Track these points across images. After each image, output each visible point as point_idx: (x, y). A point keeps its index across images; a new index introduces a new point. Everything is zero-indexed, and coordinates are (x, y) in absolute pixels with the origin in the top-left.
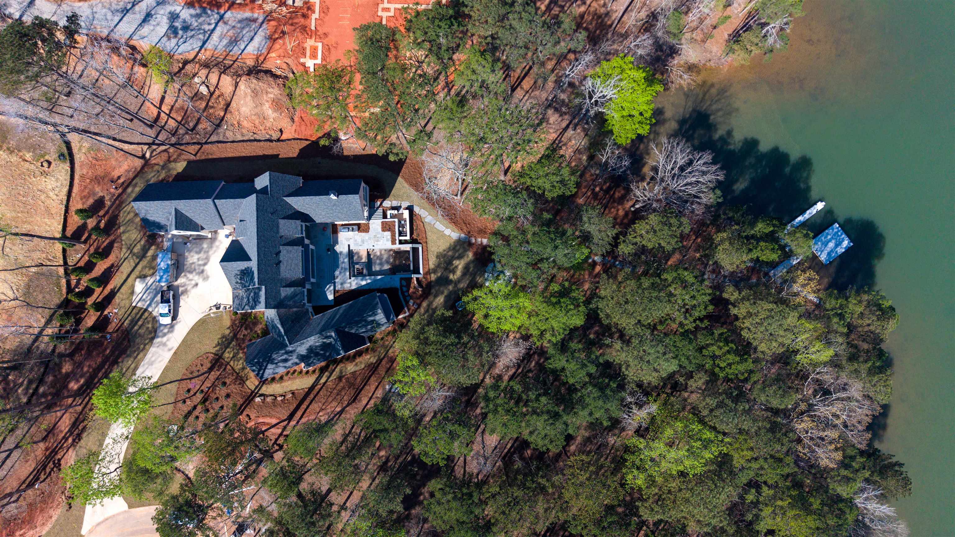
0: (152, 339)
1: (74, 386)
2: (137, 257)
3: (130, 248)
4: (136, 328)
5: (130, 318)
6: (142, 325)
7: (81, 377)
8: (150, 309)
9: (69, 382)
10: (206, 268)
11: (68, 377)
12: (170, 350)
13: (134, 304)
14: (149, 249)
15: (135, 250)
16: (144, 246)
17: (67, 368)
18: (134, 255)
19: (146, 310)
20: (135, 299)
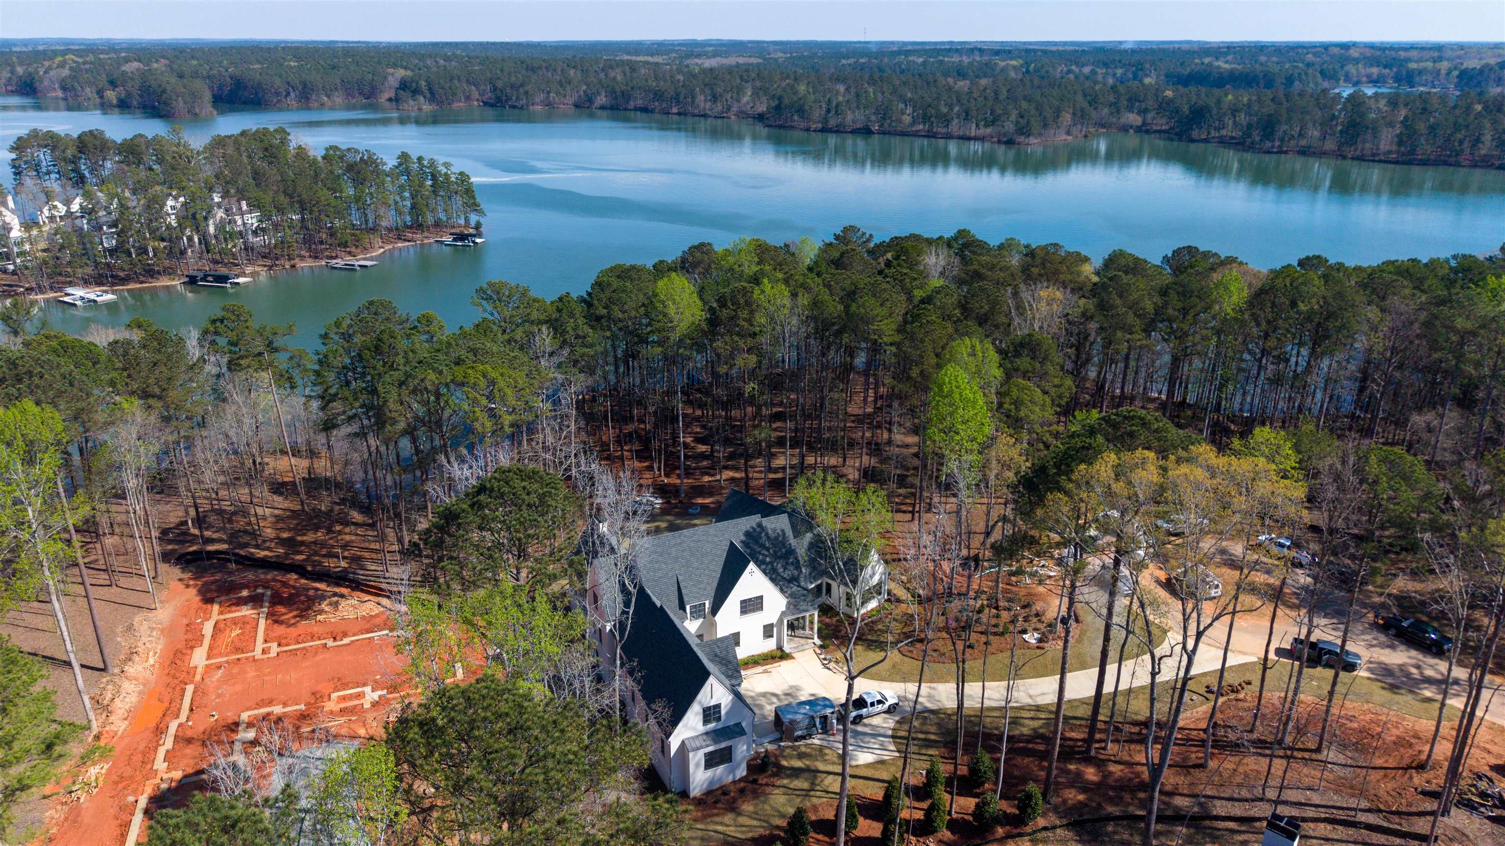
0: (932, 712)
1: (1091, 774)
2: (815, 777)
3: (806, 794)
4: (933, 737)
5: (924, 751)
6: (922, 732)
7: (1069, 772)
8: (890, 733)
9: (1093, 783)
10: (779, 692)
11: (1086, 787)
12: (934, 689)
13: (897, 754)
14: (793, 769)
15: (806, 785)
16: (788, 776)
17: (1074, 796)
18: (813, 784)
19: (893, 737)
20: (886, 756)
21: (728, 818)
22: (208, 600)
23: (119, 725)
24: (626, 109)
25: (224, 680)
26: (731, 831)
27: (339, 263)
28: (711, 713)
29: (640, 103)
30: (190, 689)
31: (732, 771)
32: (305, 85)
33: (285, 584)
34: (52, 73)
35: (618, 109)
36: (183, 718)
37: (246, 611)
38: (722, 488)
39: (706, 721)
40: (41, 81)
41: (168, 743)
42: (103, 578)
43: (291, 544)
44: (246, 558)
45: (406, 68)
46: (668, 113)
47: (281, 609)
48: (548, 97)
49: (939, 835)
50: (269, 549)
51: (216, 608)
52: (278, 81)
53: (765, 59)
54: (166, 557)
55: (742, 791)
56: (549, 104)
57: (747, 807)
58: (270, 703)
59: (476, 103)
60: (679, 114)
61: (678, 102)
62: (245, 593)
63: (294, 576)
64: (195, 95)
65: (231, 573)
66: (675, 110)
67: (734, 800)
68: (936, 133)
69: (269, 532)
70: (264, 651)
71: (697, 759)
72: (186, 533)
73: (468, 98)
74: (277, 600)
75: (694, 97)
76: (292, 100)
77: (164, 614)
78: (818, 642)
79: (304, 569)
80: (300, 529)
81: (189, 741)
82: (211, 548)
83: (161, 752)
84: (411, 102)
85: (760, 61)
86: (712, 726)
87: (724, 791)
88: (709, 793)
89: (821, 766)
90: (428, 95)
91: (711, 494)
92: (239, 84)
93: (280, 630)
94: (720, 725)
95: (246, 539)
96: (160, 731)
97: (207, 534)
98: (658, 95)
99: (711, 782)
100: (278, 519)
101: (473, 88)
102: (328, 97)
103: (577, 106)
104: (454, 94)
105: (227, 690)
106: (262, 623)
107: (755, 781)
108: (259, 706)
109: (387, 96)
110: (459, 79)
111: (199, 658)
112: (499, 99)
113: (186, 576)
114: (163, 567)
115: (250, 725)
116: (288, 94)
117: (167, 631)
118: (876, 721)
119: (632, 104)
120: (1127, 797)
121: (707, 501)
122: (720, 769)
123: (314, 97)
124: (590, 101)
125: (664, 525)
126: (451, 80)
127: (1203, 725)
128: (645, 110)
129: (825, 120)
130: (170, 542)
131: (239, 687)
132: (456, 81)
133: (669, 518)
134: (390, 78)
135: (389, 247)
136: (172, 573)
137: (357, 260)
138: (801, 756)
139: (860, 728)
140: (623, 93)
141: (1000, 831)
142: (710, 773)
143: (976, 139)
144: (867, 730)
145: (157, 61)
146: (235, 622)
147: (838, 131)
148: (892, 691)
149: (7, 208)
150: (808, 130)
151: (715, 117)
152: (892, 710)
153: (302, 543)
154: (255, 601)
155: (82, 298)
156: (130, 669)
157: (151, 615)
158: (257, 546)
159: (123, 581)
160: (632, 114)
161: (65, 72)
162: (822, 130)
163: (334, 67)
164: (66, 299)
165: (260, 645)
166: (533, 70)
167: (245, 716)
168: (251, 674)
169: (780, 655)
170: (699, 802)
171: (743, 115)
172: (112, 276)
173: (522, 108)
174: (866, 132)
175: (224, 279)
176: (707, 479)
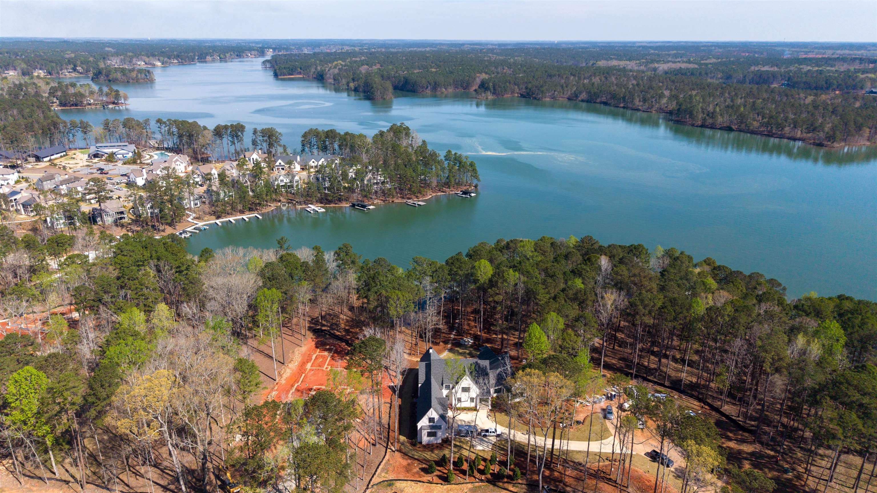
0: (513, 441)
5: (499, 451)
6: (504, 446)
13: (490, 450)
14: (455, 445)
16: (453, 446)
19: (493, 444)
20: (487, 449)
21: (429, 453)
22: (317, 347)
23: (283, 382)
24: (595, 102)
25: (313, 375)
26: (428, 457)
27: (410, 202)
28: (431, 420)
29: (604, 99)
30: (304, 375)
31: (437, 440)
32: (435, 83)
33: (340, 346)
34: (331, 71)
35: (591, 102)
36: (299, 384)
37: (326, 353)
38: (497, 341)
39: (430, 422)
40: (326, 74)
41: (294, 390)
42: (290, 333)
43: (347, 331)
44: (332, 334)
45: (486, 73)
46: (618, 107)
47: (336, 355)
48: (554, 94)
49: (487, 476)
50: (340, 332)
51: (318, 350)
52: (424, 81)
53: (700, 64)
54: (310, 329)
55: (437, 447)
56: (553, 98)
57: (436, 452)
58: (322, 385)
59: (516, 95)
60: (624, 107)
61: (624, 101)
62: (328, 347)
63: (344, 344)
64: (385, 89)
65: (326, 339)
66: (622, 105)
67: (434, 449)
68: (774, 134)
69: (343, 326)
70: (326, 368)
71: (425, 433)
72: (318, 321)
73: (513, 92)
74: (336, 352)
75: (633, 99)
76: (428, 91)
77: (304, 349)
78: (490, 407)
79: (348, 342)
80: (352, 327)
81: (298, 391)
82: (324, 328)
83: (291, 392)
84: (483, 95)
85: (696, 66)
86: (431, 424)
87: (433, 445)
88: (428, 445)
89: (464, 446)
90: (492, 91)
91: (491, 343)
92: (406, 81)
93: (333, 362)
94: (434, 424)
95: (335, 327)
96: (292, 386)
97: (323, 322)
98: (614, 96)
99: (429, 441)
100: (347, 321)
101: (516, 87)
102: (446, 89)
103: (569, 99)
104: (506, 90)
105: (312, 378)
106: (329, 358)
107: (442, 445)
108: (319, 385)
109: (474, 88)
110: (510, 83)
111: (309, 366)
112: (528, 94)
113: (314, 337)
114: (308, 333)
115: (315, 390)
116: (427, 87)
117: (303, 355)
118: (491, 438)
119: (598, 100)
120: (552, 482)
121: (488, 345)
122: (432, 438)
123: (439, 89)
124: (577, 96)
125: (468, 352)
126: (505, 83)
127: (595, 469)
128: (605, 104)
129: (704, 120)
130: (313, 323)
131: (316, 378)
132: (508, 84)
133: (471, 349)
134: (477, 79)
135: (434, 195)
136: (310, 335)
137: (419, 201)
138: (460, 442)
139: (484, 439)
140: (595, 93)
141: (506, 480)
142: (429, 438)
143: (799, 139)
144: (486, 440)
145: (375, 65)
146: (322, 356)
147: (712, 127)
148: (500, 429)
149: (296, 161)
150: (693, 125)
151: (644, 111)
152: (498, 436)
153: (351, 332)
154: (329, 350)
155: (314, 210)
156: (290, 365)
157: (300, 348)
158: (337, 330)
159: (296, 335)
160: (598, 105)
161: (336, 71)
162: (702, 126)
163: (452, 73)
164: (308, 209)
165: (326, 366)
166: (550, 76)
167: (314, 387)
168: (320, 375)
169: (475, 409)
170: (424, 446)
171: (661, 110)
172: (327, 199)
173: (539, 100)
174: (729, 129)
175: (364, 206)
176: (494, 336)
